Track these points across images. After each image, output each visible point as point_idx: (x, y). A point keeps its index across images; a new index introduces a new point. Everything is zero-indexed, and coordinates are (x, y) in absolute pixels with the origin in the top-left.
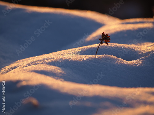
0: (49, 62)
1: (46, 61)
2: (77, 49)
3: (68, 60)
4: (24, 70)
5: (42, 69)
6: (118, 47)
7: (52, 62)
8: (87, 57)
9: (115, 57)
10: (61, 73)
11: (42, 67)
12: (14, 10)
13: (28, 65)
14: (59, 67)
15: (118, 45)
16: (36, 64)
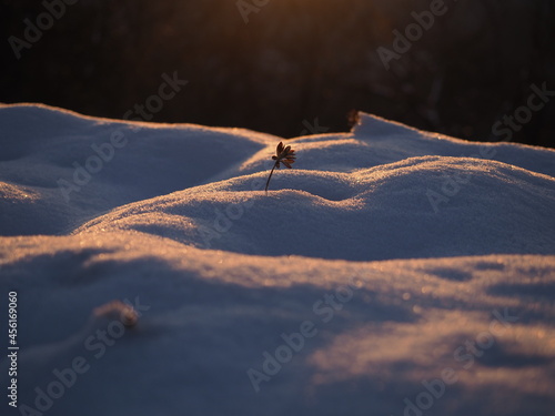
0: (169, 207)
1: (163, 205)
2: (225, 183)
3: (210, 202)
4: (113, 226)
5: (153, 222)
6: (305, 175)
7: (176, 206)
8: (250, 194)
9: (307, 194)
10: (196, 230)
11: (153, 218)
12: (105, 127)
13: (124, 215)
14: (191, 216)
15: (305, 171)
16: (140, 212)
